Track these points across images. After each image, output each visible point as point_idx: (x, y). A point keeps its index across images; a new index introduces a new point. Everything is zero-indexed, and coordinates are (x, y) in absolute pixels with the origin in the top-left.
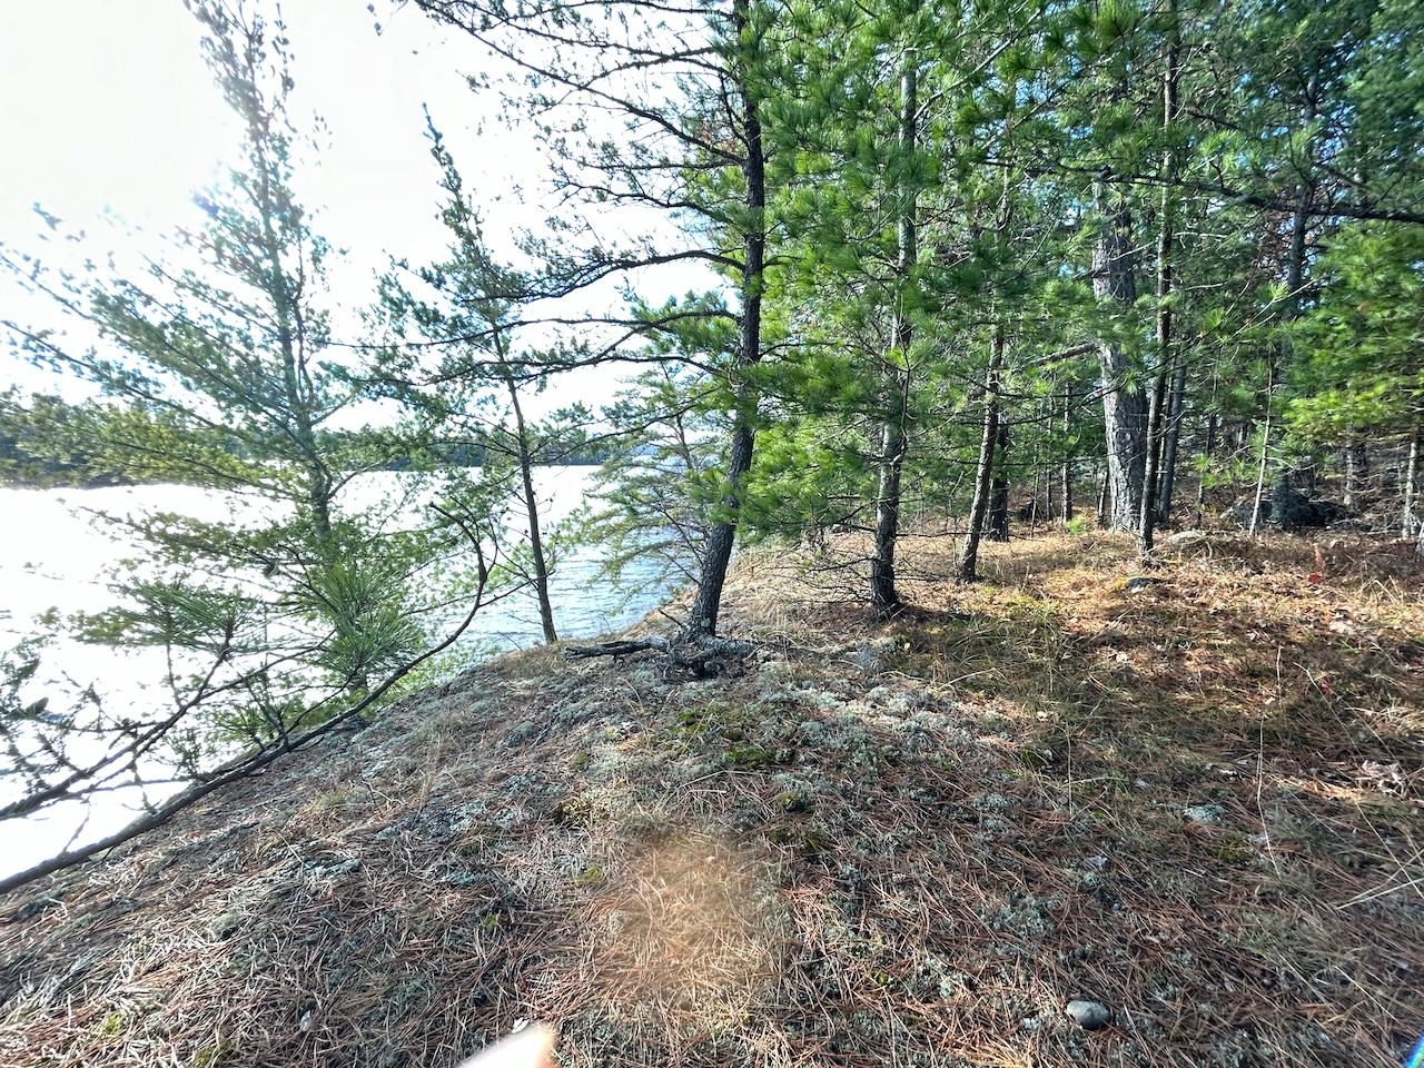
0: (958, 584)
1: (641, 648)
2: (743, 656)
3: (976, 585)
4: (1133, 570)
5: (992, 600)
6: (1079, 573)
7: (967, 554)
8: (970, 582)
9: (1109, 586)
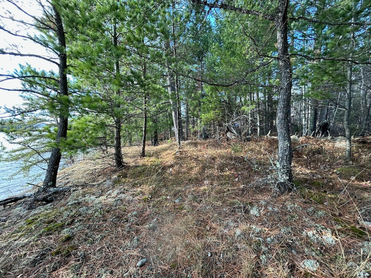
0: (141, 158)
1: (21, 199)
2: (65, 192)
3: (145, 157)
4: (177, 150)
5: (147, 161)
6: (168, 151)
7: (142, 150)
8: (144, 157)
9: (172, 154)
